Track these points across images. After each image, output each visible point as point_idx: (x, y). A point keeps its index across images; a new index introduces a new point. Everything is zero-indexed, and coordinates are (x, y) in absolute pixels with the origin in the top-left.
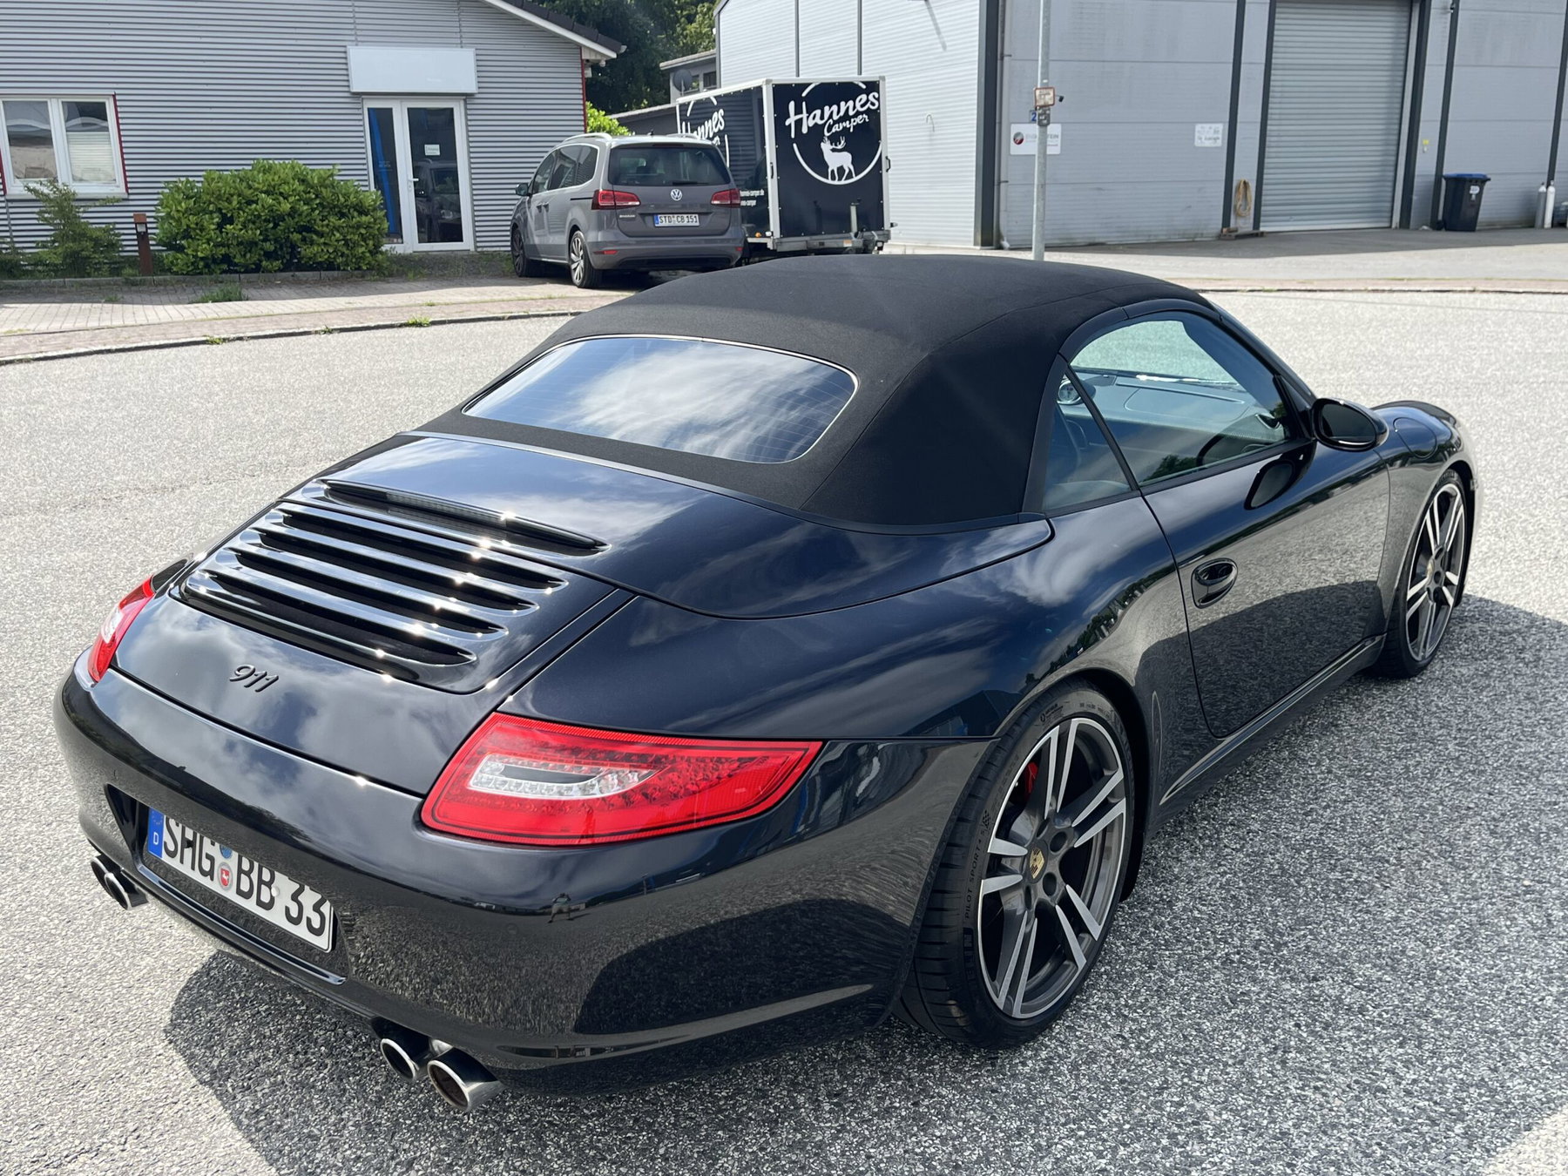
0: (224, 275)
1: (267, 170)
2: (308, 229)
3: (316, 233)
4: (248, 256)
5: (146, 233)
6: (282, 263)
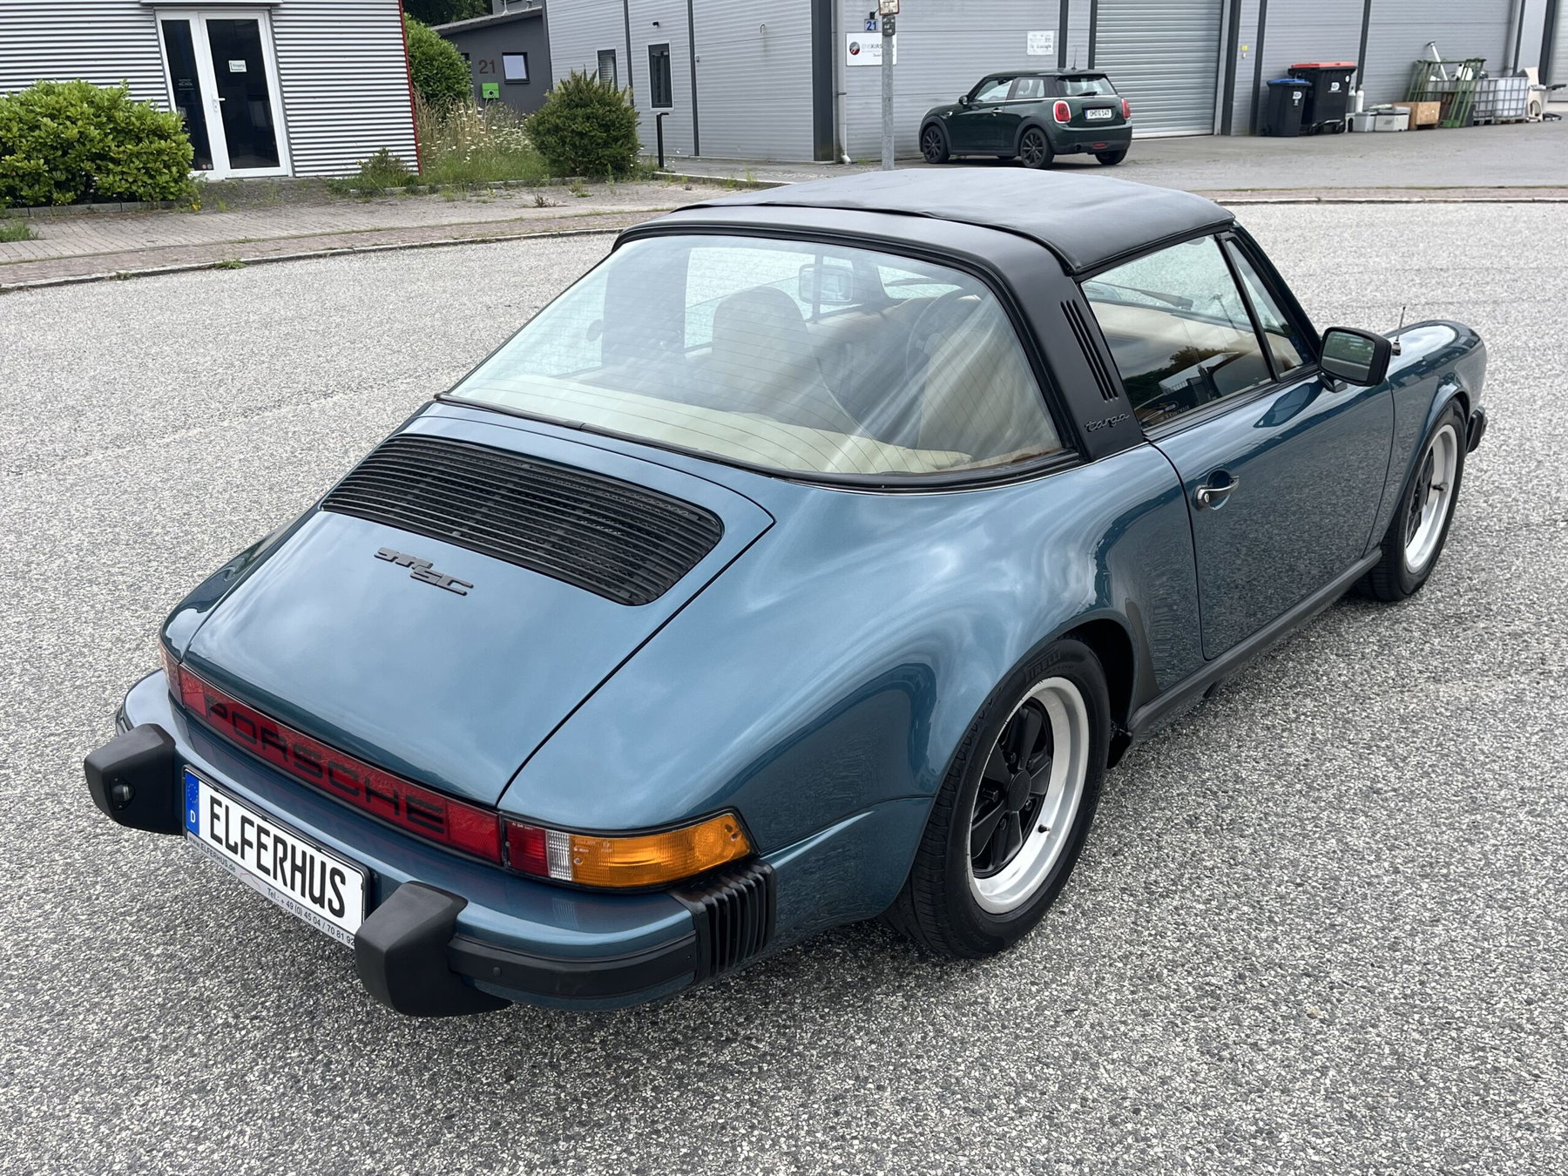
2: (102, 156)
3: (113, 160)
6: (76, 194)
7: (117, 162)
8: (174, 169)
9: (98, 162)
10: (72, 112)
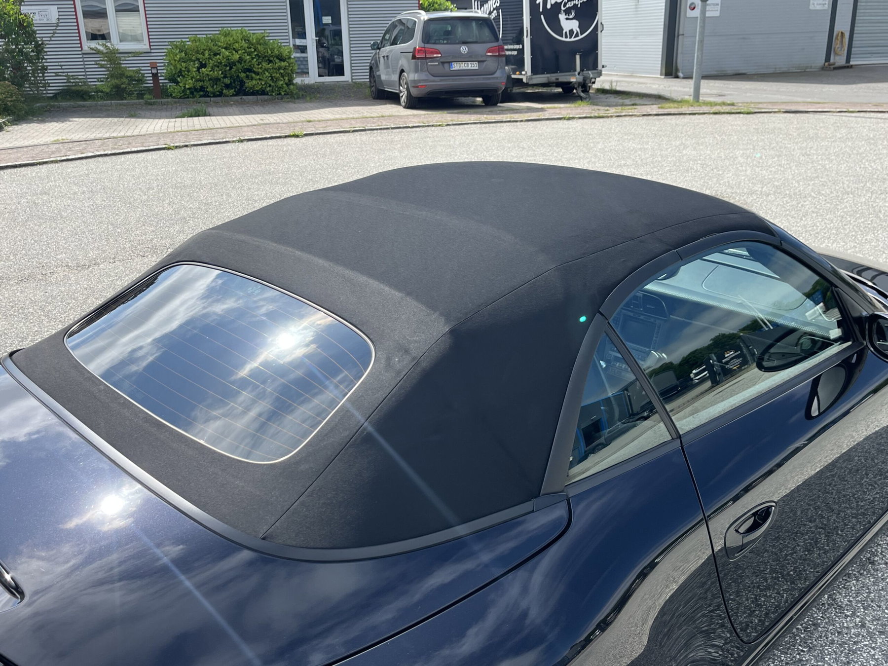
0: (201, 99)
1: (226, 35)
2: (250, 70)
3: (254, 72)
4: (215, 87)
5: (157, 73)
6: (235, 91)
7: (258, 74)
8: (287, 78)
9: (247, 73)
10: (236, 46)
